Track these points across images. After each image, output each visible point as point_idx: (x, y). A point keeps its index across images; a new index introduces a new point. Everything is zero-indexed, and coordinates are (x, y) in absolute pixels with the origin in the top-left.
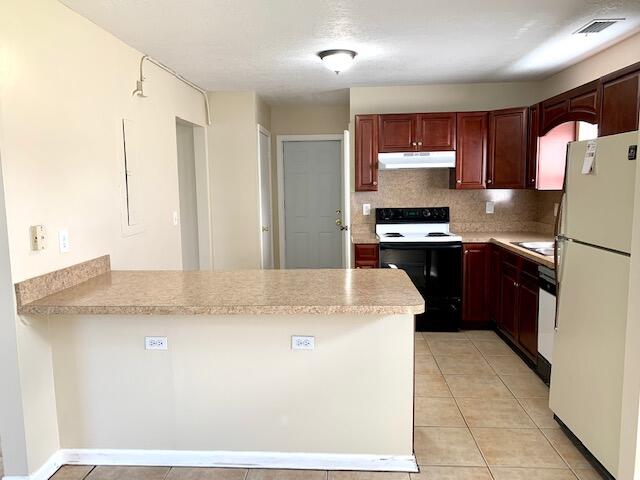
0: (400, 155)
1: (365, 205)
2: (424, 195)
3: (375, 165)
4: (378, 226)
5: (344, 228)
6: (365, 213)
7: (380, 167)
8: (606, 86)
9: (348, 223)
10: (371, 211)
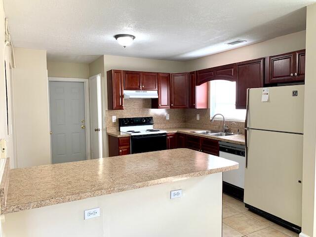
0: (134, 92)
1: (113, 117)
2: (141, 112)
3: (122, 96)
4: (121, 128)
5: (97, 130)
6: (113, 121)
7: (125, 97)
8: (240, 66)
9: (100, 127)
10: (116, 120)
